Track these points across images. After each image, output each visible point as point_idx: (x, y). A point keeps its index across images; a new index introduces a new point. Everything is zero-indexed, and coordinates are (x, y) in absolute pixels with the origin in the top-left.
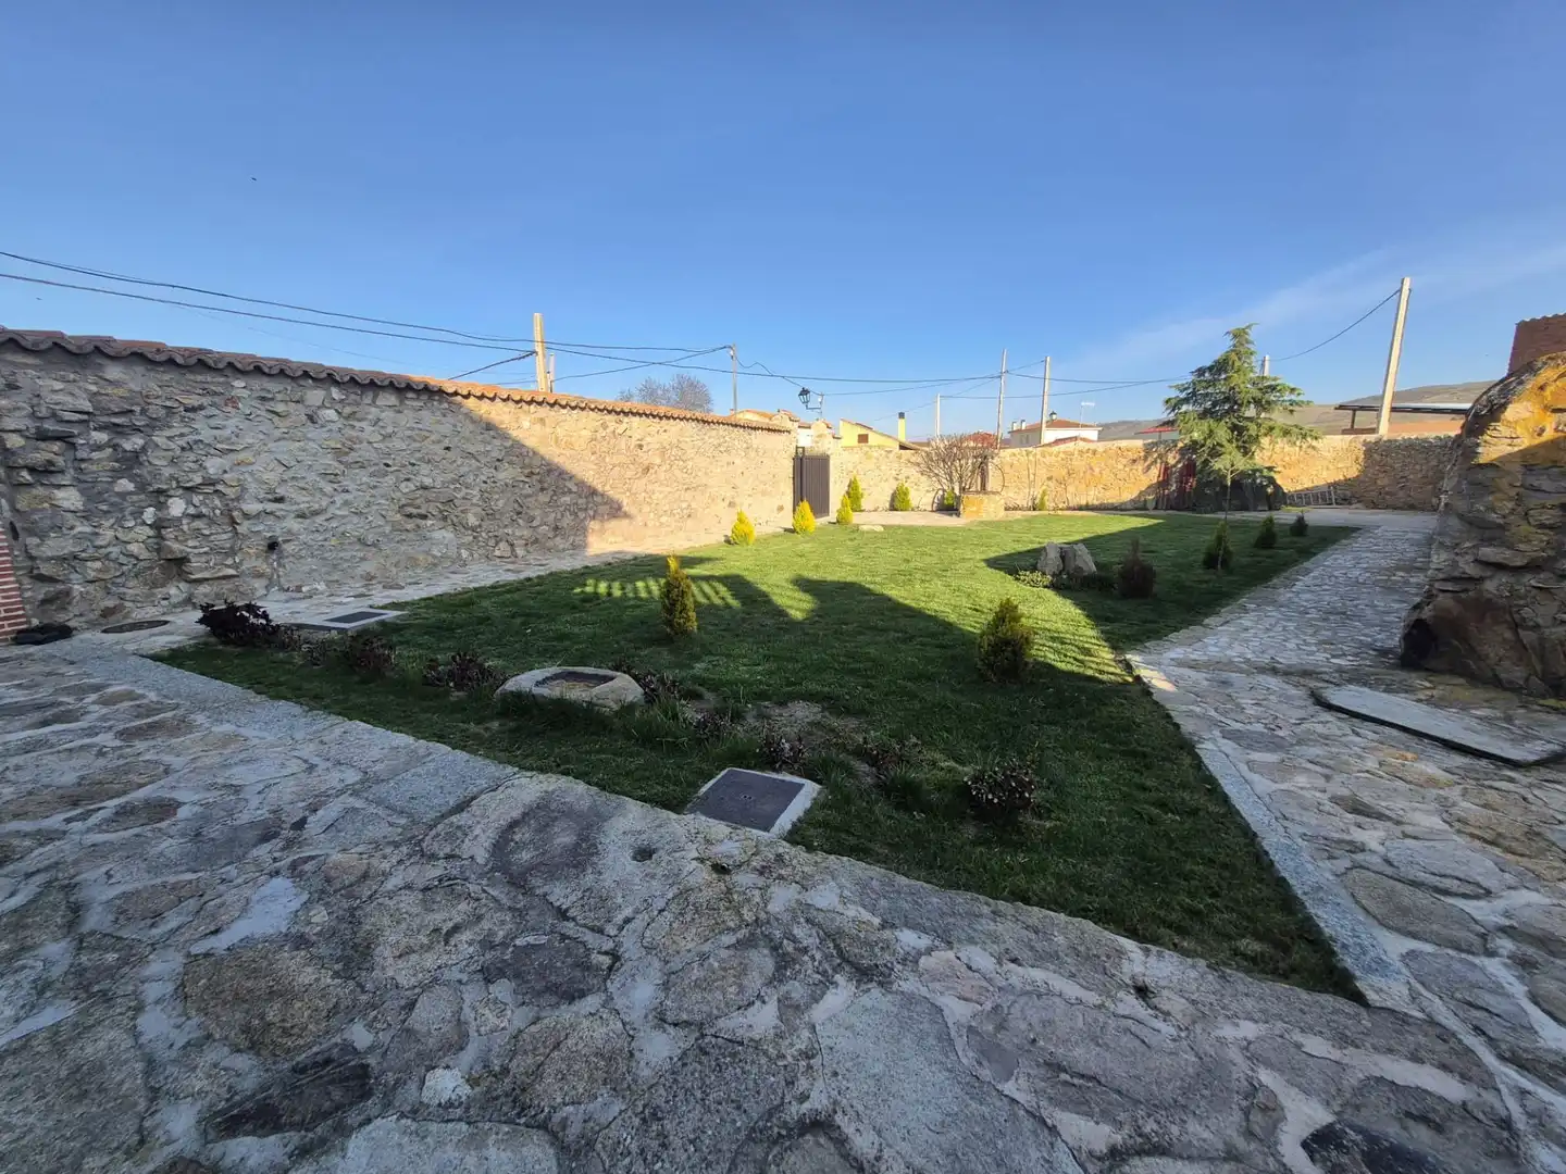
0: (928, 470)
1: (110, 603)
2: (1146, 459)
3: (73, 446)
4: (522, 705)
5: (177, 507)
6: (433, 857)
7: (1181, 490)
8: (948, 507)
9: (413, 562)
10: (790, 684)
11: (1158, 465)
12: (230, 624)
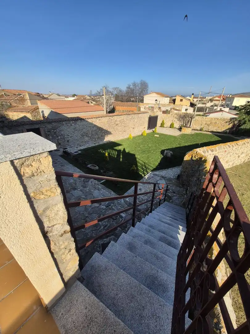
0: (179, 120)
2: (229, 122)
3: (50, 132)
4: (88, 168)
5: (59, 137)
7: (236, 130)
8: (180, 129)
9: (83, 142)
10: (113, 170)
11: (232, 124)
12: (65, 152)
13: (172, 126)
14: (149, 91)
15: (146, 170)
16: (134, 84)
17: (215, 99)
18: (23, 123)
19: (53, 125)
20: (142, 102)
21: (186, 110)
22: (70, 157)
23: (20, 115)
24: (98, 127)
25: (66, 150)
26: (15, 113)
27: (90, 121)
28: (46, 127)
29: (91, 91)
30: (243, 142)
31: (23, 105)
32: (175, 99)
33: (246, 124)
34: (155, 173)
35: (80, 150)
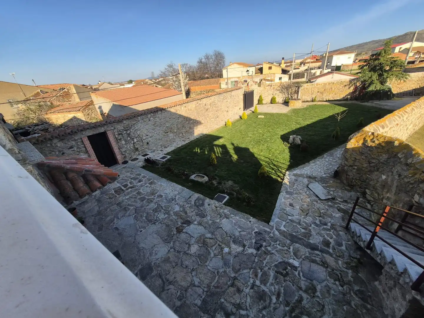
0: (282, 92)
1: (130, 156)
2: (349, 85)
3: (122, 135)
4: (193, 181)
5: (135, 140)
6: (189, 204)
7: (359, 94)
8: (286, 103)
9: (167, 141)
10: (229, 177)
11: (353, 86)
12: (148, 161)
13: (273, 101)
14: (226, 63)
15: (279, 170)
16: (207, 57)
17: (307, 61)
18: (80, 129)
19: (125, 124)
20: (220, 77)
21: (280, 78)
22: (157, 166)
23: (67, 116)
24: (184, 117)
25: (148, 156)
26: (60, 115)
27: (173, 110)
28: (115, 128)
29: (153, 73)
30: (411, 108)
31: (69, 103)
32: (262, 68)
33: (375, 85)
34: (295, 172)
35: (168, 154)
